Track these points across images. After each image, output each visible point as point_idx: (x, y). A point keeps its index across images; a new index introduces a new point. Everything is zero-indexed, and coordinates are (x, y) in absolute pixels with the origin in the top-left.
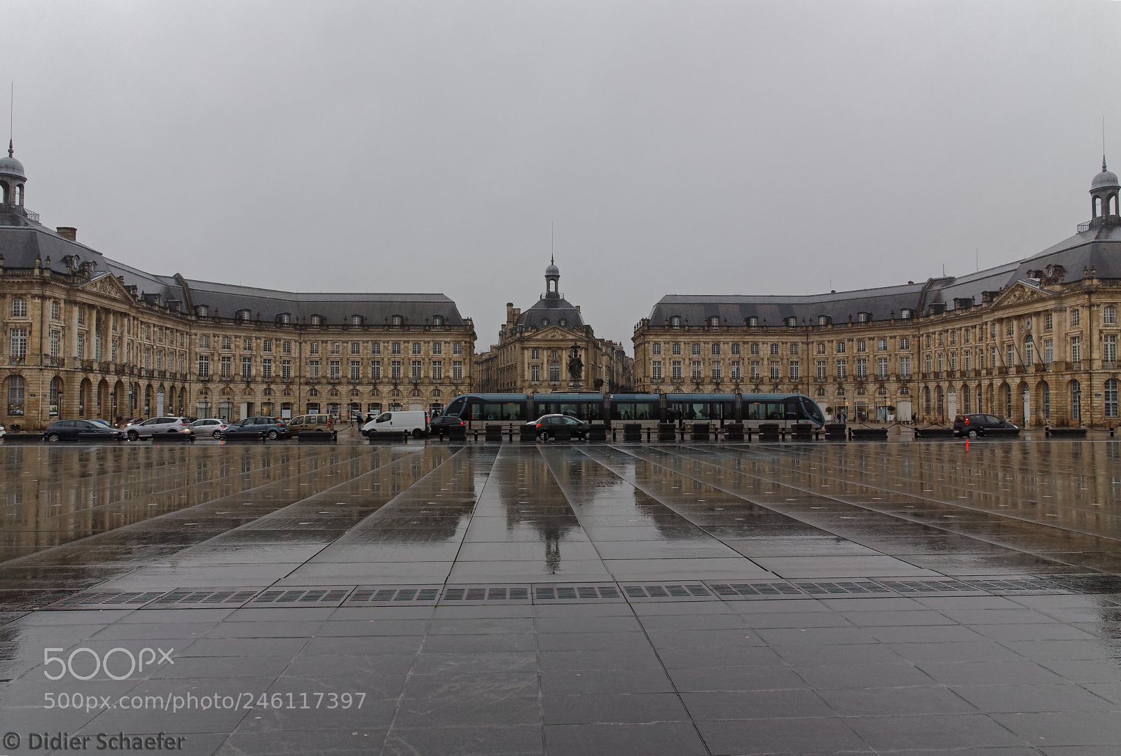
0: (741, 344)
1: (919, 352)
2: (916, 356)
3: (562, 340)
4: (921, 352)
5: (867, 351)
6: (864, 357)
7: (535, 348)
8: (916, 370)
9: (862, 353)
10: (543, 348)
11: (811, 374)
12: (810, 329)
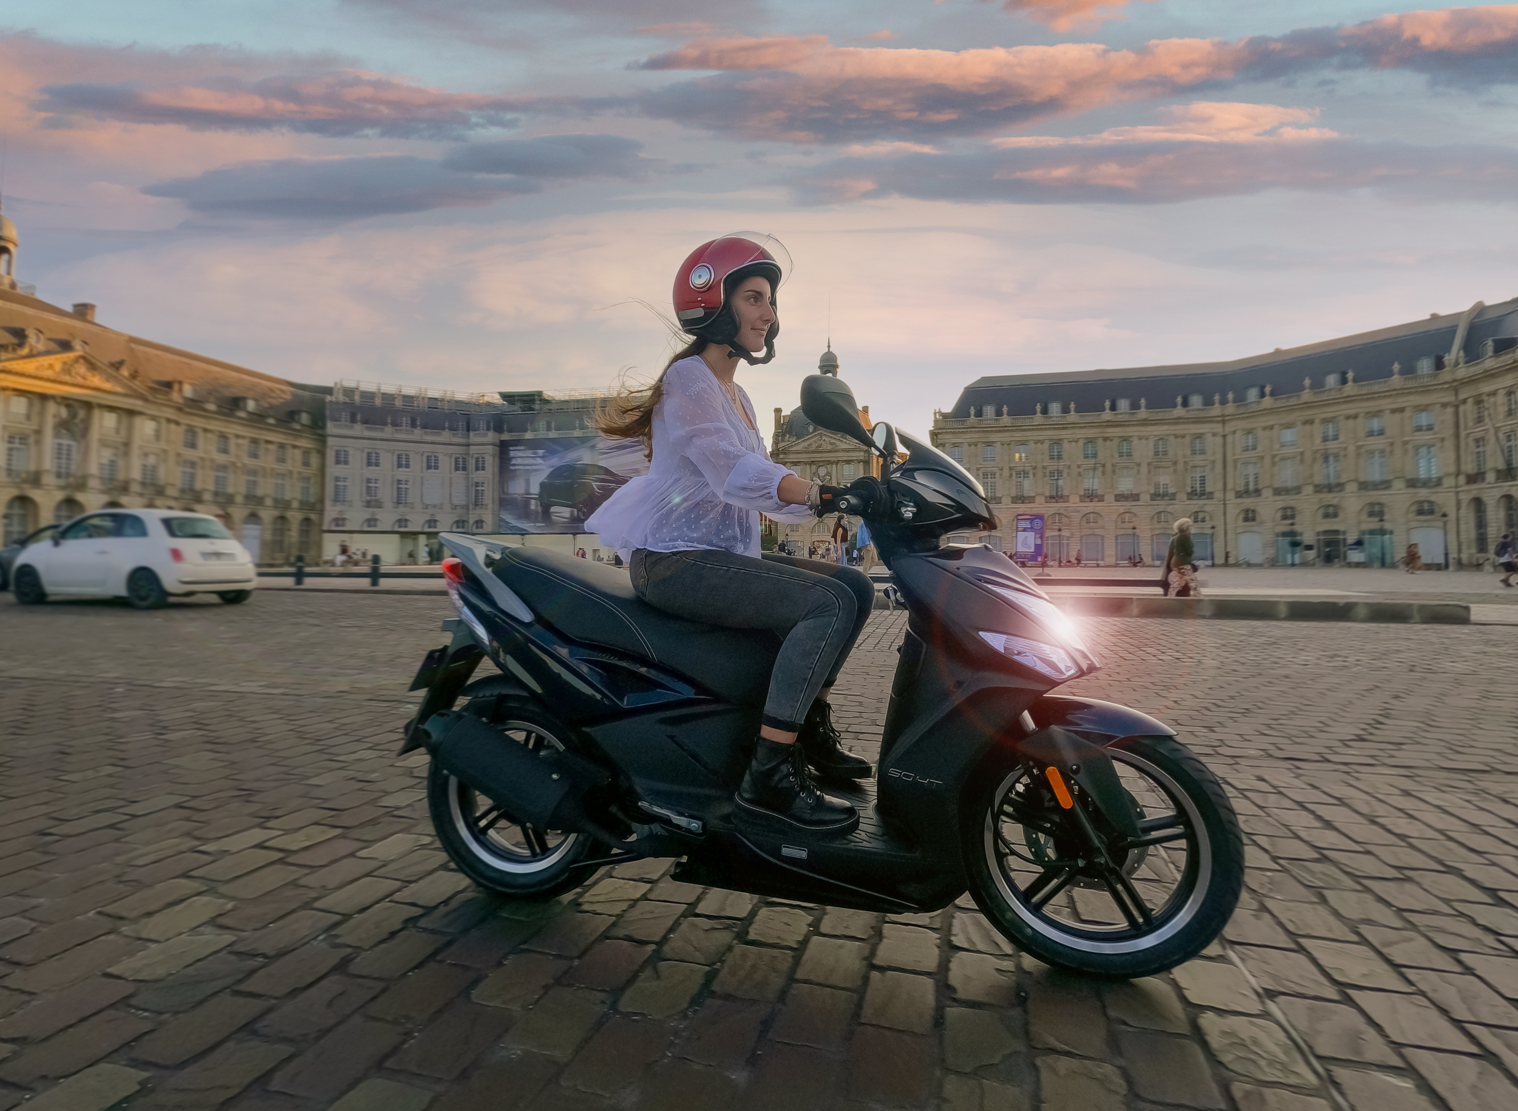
0: (1100, 441)
1: (1457, 436)
2: (1450, 444)
3: (830, 451)
4: (1463, 434)
5: (1342, 438)
6: (1335, 451)
7: (794, 463)
8: (1452, 469)
9: (1332, 445)
10: (805, 463)
11: (1230, 486)
12: (1230, 408)
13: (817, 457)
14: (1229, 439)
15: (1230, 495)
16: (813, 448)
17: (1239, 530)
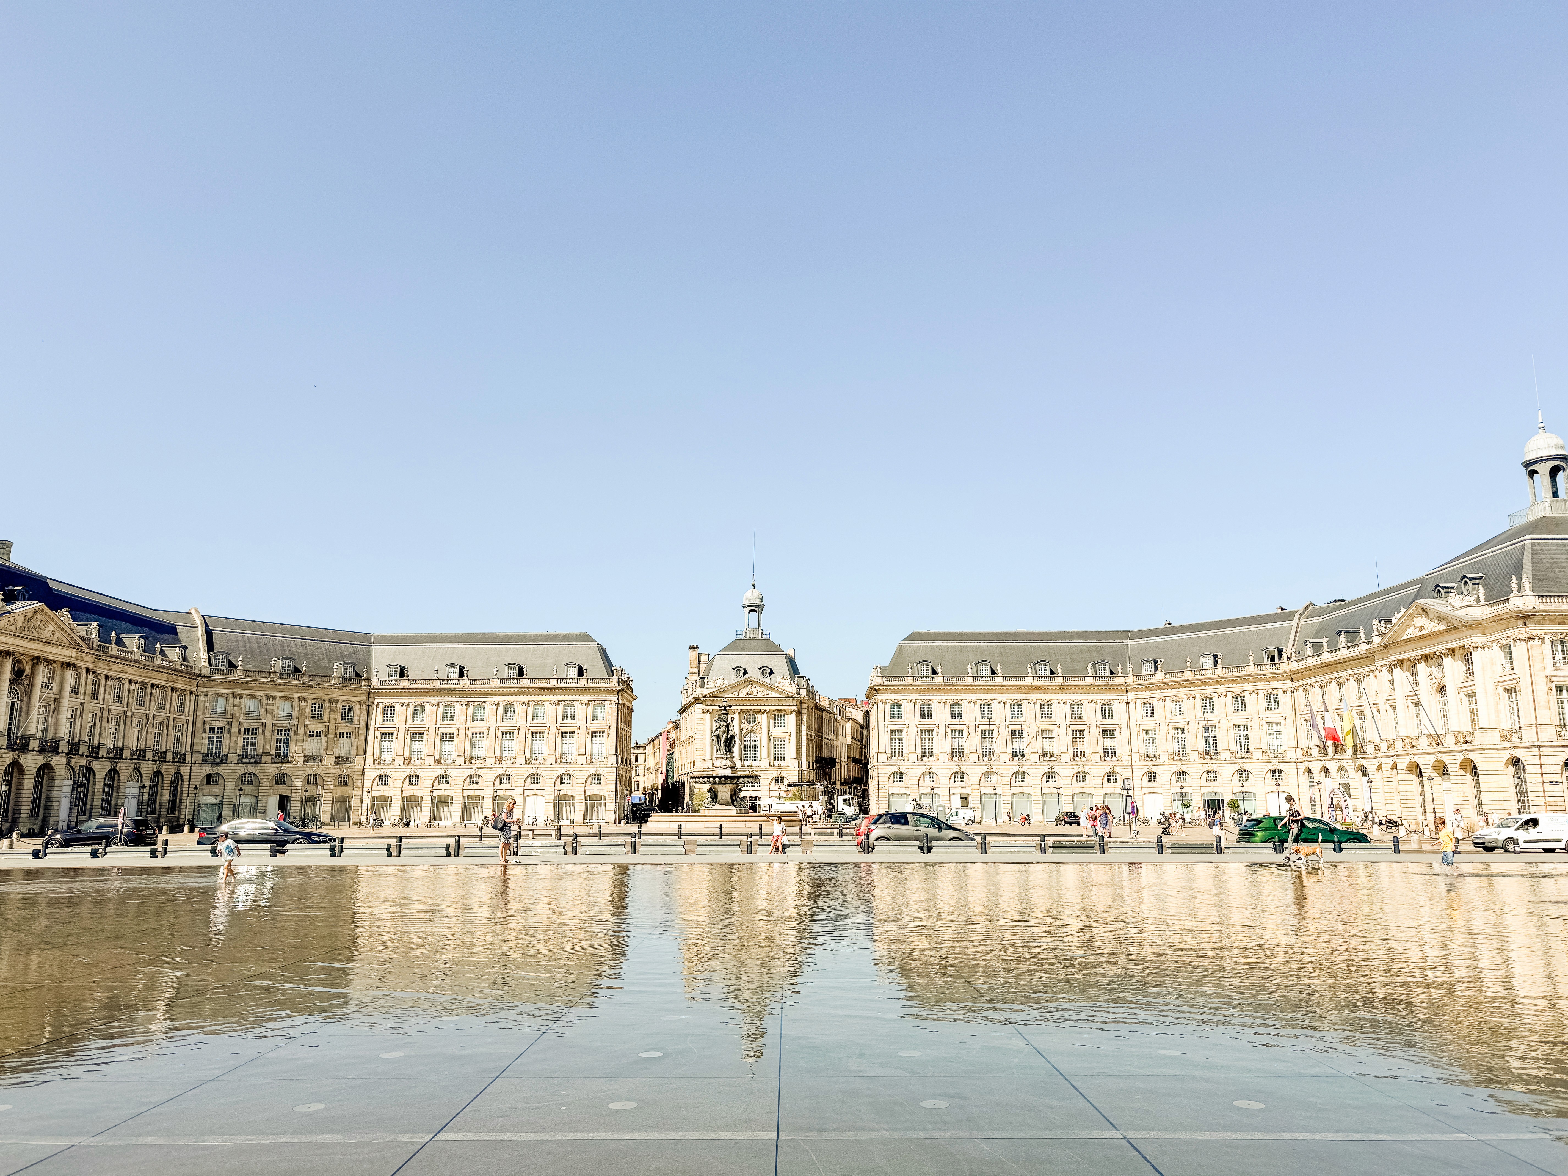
0: (1025, 703)
1: (1295, 715)
2: (1290, 721)
3: (761, 699)
4: (1298, 714)
5: (1216, 713)
6: (1213, 723)
8: (1292, 743)
9: (1209, 716)
11: (1135, 749)
12: (1131, 679)
13: (746, 705)
14: (1132, 705)
15: (1136, 758)
16: (743, 694)
17: (1145, 791)
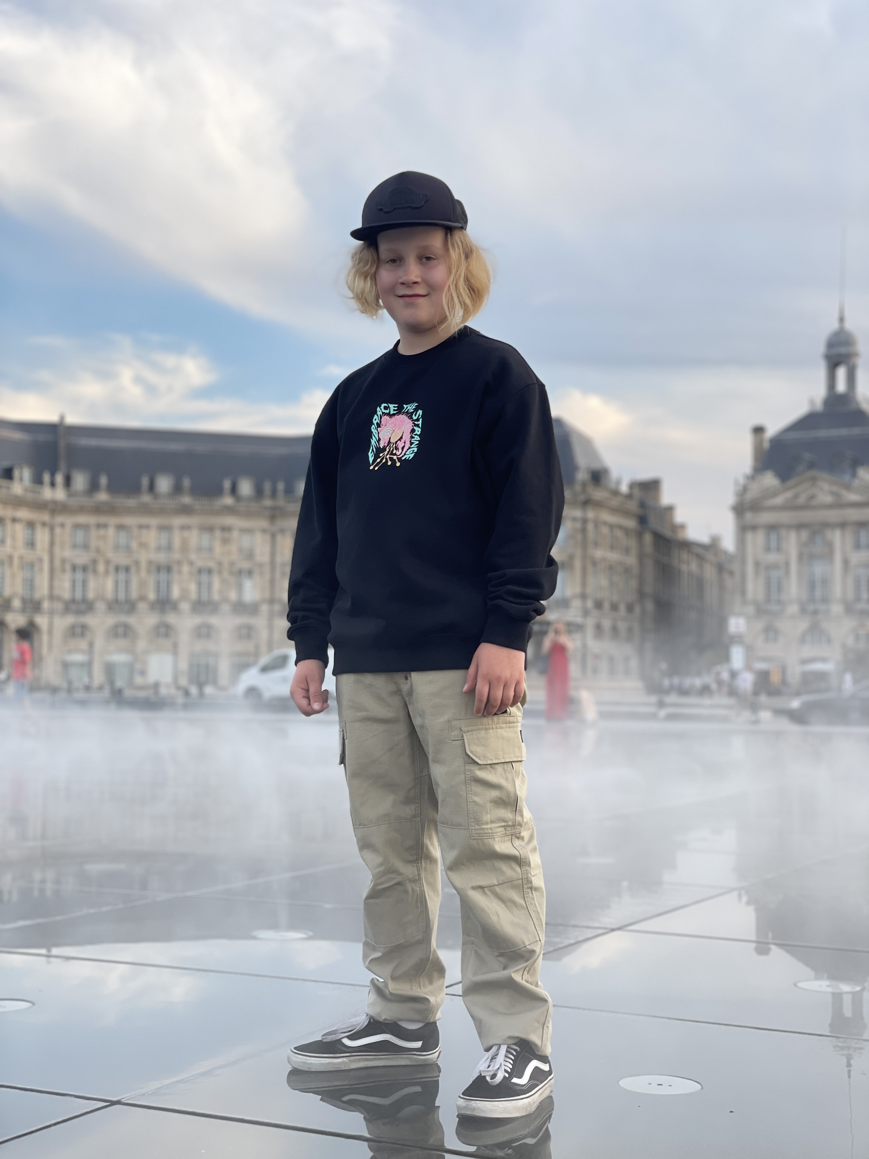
3: (830, 507)
7: (772, 528)
10: (789, 527)
13: (807, 516)
16: (802, 500)
